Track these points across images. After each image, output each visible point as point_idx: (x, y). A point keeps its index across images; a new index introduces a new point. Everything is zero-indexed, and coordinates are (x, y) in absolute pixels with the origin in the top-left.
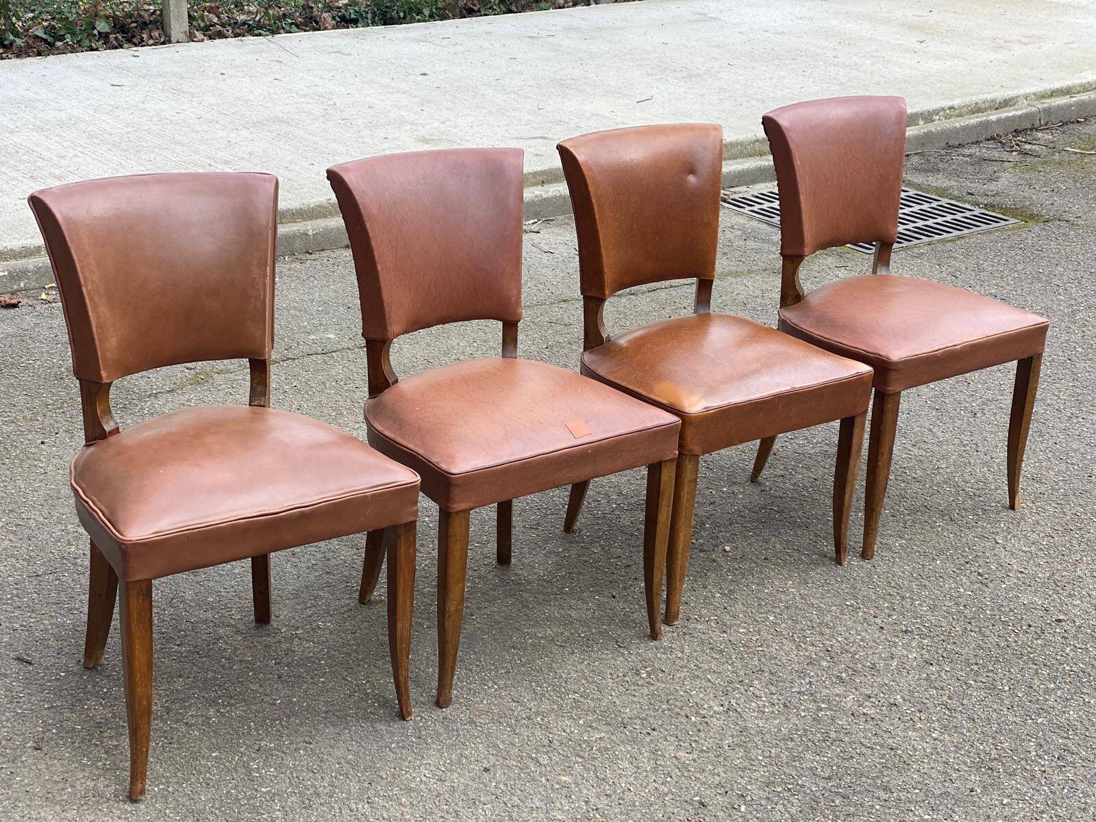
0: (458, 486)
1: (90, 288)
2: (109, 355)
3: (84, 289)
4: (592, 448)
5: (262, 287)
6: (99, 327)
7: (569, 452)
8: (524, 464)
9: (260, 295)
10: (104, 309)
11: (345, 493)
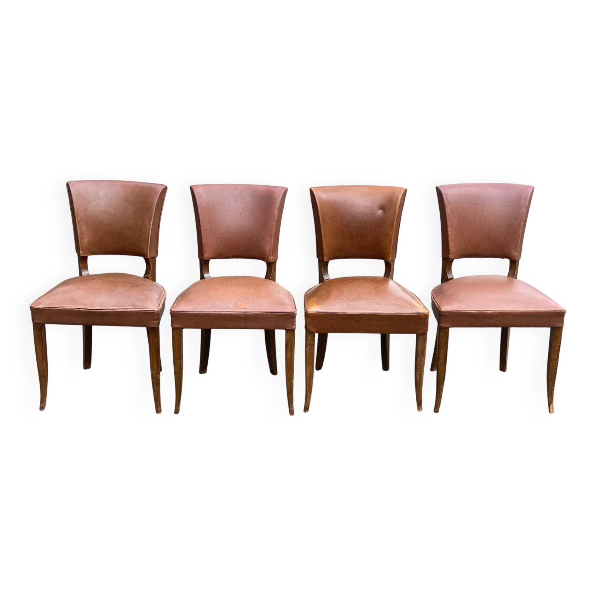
0: (173, 316)
1: (79, 219)
2: (84, 245)
3: (76, 219)
4: (243, 314)
5: (148, 229)
6: (81, 234)
7: (230, 314)
8: (206, 314)
9: (147, 232)
10: (84, 228)
11: (123, 308)
